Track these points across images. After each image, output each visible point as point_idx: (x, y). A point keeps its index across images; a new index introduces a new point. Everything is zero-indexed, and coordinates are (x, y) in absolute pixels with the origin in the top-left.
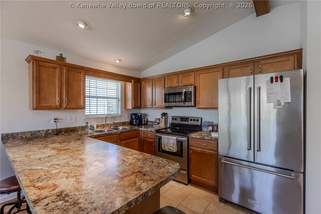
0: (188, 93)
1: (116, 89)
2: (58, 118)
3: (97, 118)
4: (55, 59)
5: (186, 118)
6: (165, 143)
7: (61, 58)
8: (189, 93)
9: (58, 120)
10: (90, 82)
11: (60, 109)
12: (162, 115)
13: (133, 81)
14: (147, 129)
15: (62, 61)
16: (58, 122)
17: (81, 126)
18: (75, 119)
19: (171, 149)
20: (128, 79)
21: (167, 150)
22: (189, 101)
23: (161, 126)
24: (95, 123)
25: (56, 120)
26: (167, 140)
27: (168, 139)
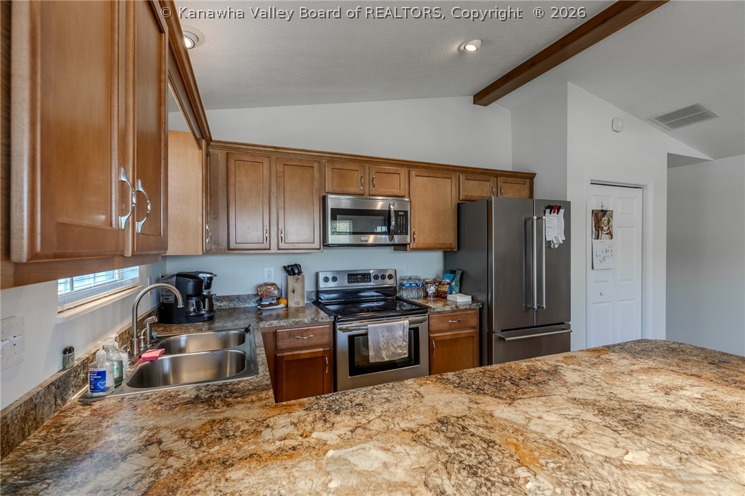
0: (400, 213)
5: (363, 275)
6: (382, 343)
8: (402, 213)
19: (399, 354)
21: (386, 359)
22: (401, 233)
26: (386, 334)
27: (390, 329)
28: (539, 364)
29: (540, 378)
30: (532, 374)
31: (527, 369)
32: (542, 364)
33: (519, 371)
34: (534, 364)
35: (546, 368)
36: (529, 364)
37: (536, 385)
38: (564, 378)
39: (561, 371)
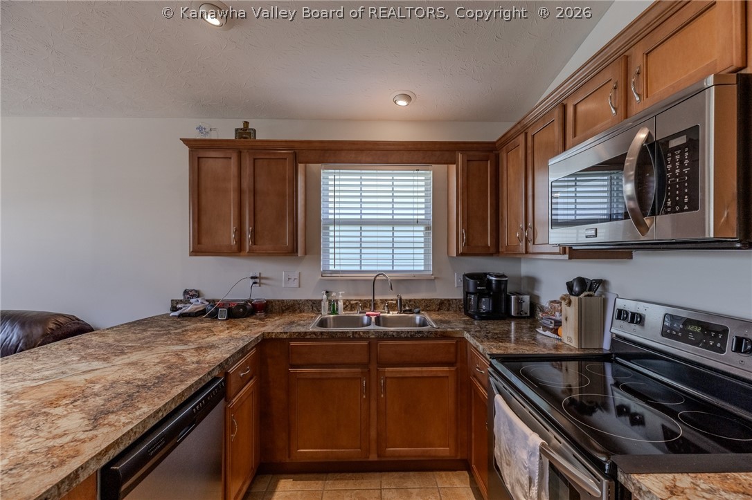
1: (423, 194)
2: (262, 276)
3: (351, 280)
4: (233, 137)
5: (706, 327)
7: (245, 132)
9: (263, 281)
10: (337, 183)
11: (239, 256)
12: (570, 286)
13: (460, 156)
14: (478, 344)
15: (245, 138)
16: (262, 284)
17: (311, 300)
18: (297, 281)
20: (438, 153)
22: (677, 207)
23: (566, 341)
24: (342, 294)
25: (258, 280)
28: (123, 419)
29: (116, 401)
30: (128, 402)
31: (137, 404)
32: (118, 421)
33: (145, 399)
34: (131, 416)
35: (112, 418)
36: (138, 413)
37: (118, 394)
38: (84, 415)
39: (87, 422)
